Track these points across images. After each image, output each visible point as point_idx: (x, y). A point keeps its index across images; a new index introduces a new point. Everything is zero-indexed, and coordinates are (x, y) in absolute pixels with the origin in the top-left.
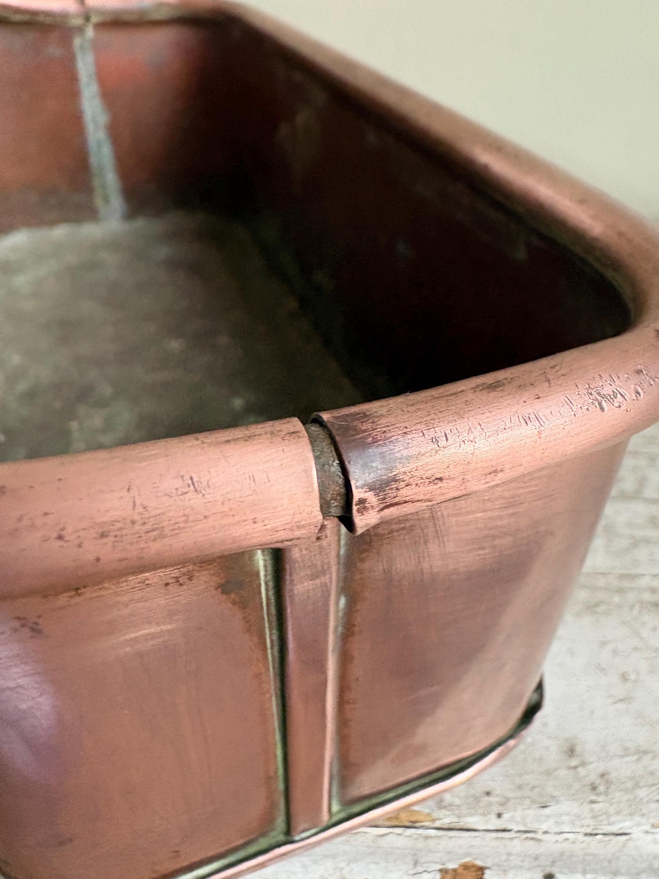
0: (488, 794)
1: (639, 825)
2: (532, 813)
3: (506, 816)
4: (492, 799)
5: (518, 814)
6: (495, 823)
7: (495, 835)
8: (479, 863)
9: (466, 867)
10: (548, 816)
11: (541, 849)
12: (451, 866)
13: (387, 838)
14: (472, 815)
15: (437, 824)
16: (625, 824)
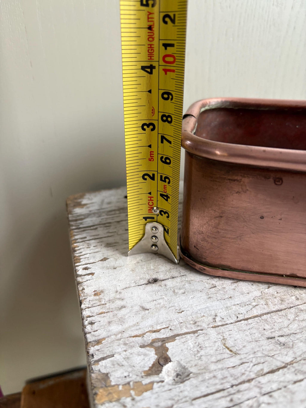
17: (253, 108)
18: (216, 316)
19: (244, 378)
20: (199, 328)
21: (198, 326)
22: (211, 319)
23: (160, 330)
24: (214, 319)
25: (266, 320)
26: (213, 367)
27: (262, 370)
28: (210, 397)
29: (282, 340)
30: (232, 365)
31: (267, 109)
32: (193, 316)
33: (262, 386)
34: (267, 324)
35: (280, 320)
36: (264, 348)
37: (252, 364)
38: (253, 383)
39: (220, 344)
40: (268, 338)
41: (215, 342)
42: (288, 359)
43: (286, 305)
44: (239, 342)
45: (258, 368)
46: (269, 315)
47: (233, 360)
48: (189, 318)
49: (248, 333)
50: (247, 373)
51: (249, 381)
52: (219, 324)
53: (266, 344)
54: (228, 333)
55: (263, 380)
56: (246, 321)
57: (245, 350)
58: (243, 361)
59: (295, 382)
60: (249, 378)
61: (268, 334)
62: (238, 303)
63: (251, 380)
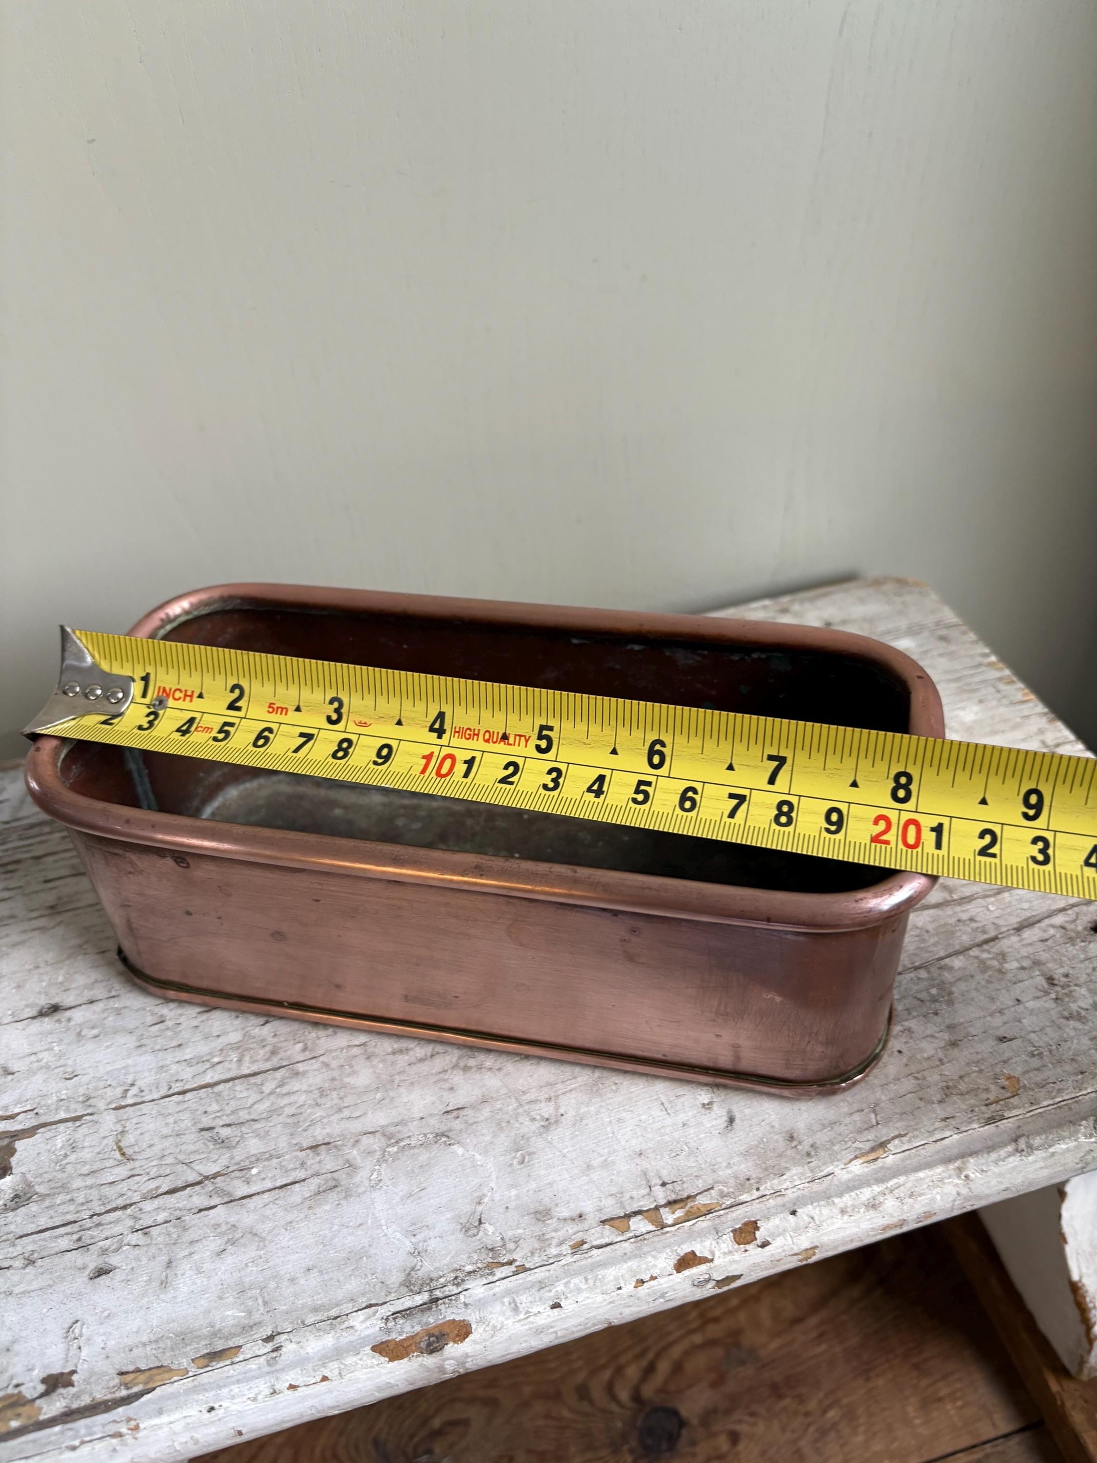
0: (748, 1179)
1: (837, 1166)
2: (776, 1181)
3: (761, 1188)
4: (752, 1181)
5: (768, 1185)
6: (756, 1194)
7: (757, 1201)
8: (752, 1219)
9: (746, 1224)
10: (786, 1180)
11: (786, 1199)
12: (737, 1227)
13: (697, 1225)
14: (741, 1195)
15: (723, 1206)
16: (830, 1169)
18: (132, 1085)
19: (120, 1202)
20: (89, 1111)
21: (90, 1106)
22: (119, 1091)
23: (19, 1114)
24: (126, 1091)
25: (219, 1094)
26: (78, 1183)
27: (158, 1188)
28: (47, 1234)
29: (225, 1132)
30: (111, 1179)
32: (90, 1086)
33: (142, 1216)
34: (217, 1102)
35: (245, 1094)
36: (184, 1148)
37: (147, 1178)
38: (129, 1211)
39: (110, 1141)
40: (202, 1130)
41: (104, 1138)
42: (213, 1169)
43: (275, 1062)
44: (147, 1137)
45: (152, 1185)
46: (231, 1084)
47: (117, 1170)
48: (81, 1091)
49: (171, 1120)
50: (130, 1193)
51: (125, 1207)
52: (130, 1101)
53: (192, 1142)
54: (134, 1121)
55: (148, 1206)
56: (180, 1097)
57: (149, 1153)
58: (134, 1173)
59: (201, 1210)
60: (128, 1202)
61: (206, 1122)
62: (187, 1057)
63: (131, 1205)
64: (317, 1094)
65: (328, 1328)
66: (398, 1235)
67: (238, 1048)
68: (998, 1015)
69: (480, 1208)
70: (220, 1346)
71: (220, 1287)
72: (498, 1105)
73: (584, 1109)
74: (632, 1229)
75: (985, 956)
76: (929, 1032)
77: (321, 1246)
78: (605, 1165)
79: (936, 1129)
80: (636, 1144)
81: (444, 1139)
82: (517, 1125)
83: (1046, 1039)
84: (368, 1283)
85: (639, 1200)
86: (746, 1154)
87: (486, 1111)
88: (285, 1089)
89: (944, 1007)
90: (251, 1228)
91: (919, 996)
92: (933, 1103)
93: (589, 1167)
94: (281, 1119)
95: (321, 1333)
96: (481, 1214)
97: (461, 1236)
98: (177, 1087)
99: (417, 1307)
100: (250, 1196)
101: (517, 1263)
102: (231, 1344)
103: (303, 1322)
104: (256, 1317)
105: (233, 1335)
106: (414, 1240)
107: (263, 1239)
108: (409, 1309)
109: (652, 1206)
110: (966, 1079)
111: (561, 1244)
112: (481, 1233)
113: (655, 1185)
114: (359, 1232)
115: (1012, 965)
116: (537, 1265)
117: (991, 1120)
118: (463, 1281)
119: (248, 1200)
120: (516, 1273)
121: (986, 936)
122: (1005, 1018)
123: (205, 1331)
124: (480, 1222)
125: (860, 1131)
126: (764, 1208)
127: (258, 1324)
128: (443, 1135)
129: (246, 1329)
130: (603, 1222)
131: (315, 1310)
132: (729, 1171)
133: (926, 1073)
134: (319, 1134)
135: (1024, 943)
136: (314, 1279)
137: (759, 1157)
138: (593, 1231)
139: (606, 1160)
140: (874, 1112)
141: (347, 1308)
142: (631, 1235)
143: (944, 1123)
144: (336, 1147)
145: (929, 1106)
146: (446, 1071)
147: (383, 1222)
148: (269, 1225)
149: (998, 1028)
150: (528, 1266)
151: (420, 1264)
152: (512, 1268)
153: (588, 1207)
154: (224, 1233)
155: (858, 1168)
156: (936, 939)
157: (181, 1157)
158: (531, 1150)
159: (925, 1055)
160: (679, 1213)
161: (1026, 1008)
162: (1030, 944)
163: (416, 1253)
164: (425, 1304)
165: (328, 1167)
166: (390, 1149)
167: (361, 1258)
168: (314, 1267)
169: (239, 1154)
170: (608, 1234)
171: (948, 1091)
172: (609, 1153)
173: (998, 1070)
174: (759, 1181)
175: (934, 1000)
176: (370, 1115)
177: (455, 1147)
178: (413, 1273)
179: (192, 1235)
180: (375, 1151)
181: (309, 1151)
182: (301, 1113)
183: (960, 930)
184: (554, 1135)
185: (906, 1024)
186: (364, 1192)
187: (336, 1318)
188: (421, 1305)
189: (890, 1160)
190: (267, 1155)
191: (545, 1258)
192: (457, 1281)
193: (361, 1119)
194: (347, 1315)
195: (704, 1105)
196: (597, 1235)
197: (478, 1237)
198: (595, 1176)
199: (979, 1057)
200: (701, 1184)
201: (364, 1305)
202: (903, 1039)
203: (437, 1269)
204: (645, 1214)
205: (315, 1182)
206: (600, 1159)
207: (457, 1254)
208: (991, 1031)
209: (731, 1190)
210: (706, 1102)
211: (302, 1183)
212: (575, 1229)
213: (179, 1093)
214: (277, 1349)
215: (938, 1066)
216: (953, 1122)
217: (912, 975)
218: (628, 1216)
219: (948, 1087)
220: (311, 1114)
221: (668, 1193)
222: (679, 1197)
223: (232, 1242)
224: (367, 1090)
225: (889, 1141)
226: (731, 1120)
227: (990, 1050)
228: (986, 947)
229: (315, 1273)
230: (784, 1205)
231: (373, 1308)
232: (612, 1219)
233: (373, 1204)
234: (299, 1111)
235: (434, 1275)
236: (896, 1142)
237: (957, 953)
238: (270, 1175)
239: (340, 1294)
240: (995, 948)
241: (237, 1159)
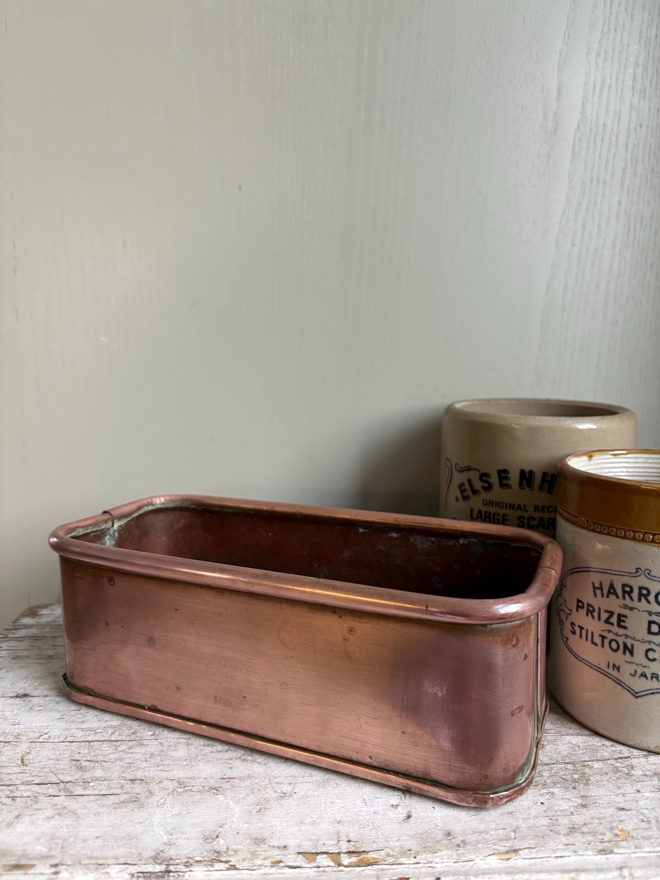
0: (410, 850)
1: (478, 857)
2: (429, 855)
3: (418, 857)
4: (412, 852)
5: (424, 856)
6: (413, 860)
7: (412, 865)
8: (407, 877)
10: (437, 856)
11: (435, 870)
13: (365, 871)
14: (402, 858)
15: (386, 863)
16: (472, 857)
17: (217, 509)
18: (46, 734)
19: (8, 783)
20: (16, 740)
21: (18, 738)
22: (38, 735)
24: (41, 736)
25: (91, 746)
27: (32, 781)
29: (84, 764)
30: (9, 772)
31: (231, 511)
32: (23, 730)
33: (16, 792)
34: (89, 749)
35: (107, 749)
36: (57, 766)
37: (29, 775)
38: (10, 788)
39: (19, 756)
40: (72, 760)
41: (17, 753)
42: (69, 779)
43: (133, 737)
44: (40, 758)
45: (30, 779)
46: (101, 743)
47: (15, 769)
48: (17, 731)
49: (58, 753)
50: (16, 780)
51: (9, 786)
52: (40, 740)
53: (64, 764)
54: (38, 749)
55: (22, 788)
56: (70, 743)
57: (37, 765)
58: (23, 771)
59: (50, 796)
60: (12, 784)
61: (77, 757)
62: (83, 727)
63: (12, 785)
64: (148, 756)
65: (93, 869)
66: (161, 833)
67: (114, 728)
68: (621, 796)
69: (220, 830)
70: (23, 862)
71: (41, 833)
72: (256, 781)
73: (311, 793)
74: (317, 861)
75: (619, 765)
76: (567, 797)
77: (111, 828)
78: (313, 823)
79: (558, 849)
80: (338, 817)
81: (214, 791)
82: (264, 792)
83: (654, 814)
84: (130, 852)
85: (328, 846)
86: (413, 837)
87: (248, 782)
88: (132, 750)
89: (581, 785)
90: (75, 810)
91: (564, 777)
92: (560, 834)
93: (302, 822)
94: (121, 763)
95: (88, 871)
96: (219, 833)
97: (201, 841)
98: (71, 739)
99: (155, 873)
100: (82, 795)
101: (231, 863)
102: (31, 863)
103: (80, 863)
104: (53, 853)
105: (34, 858)
106: (170, 837)
107: (78, 817)
108: (150, 872)
109: (337, 851)
110: (589, 826)
111: (265, 859)
112: (215, 843)
113: (343, 840)
114: (138, 826)
115: (637, 772)
116: (244, 868)
117: (602, 852)
118: (191, 865)
119: (80, 797)
120: (228, 869)
121: (621, 755)
122: (626, 799)
123: (19, 853)
124: (217, 837)
125: (501, 840)
126: (417, 872)
127: (52, 857)
128: (215, 789)
129: (43, 857)
130: (299, 853)
131: (91, 858)
132: (397, 843)
133: (559, 818)
134: (140, 774)
135: (649, 762)
136: (99, 843)
137: (422, 840)
138: (290, 856)
139: (314, 821)
140: (514, 831)
141: (110, 861)
142: (316, 865)
143: (565, 847)
144: (146, 782)
145: (556, 836)
146: (232, 759)
147: (155, 824)
148: (85, 811)
149: (619, 803)
150: (238, 866)
151: (168, 850)
152: (227, 866)
153: (292, 843)
154: (57, 809)
155: (494, 862)
156: (584, 751)
157: (53, 770)
158: (267, 806)
159: (561, 808)
160: (354, 859)
161: (643, 796)
162: (654, 764)
163: (169, 843)
164: (161, 872)
165: (136, 791)
166: (178, 790)
167: (133, 839)
168: (101, 837)
169: (87, 776)
170: (300, 861)
171: (573, 830)
172: (318, 818)
173: (614, 825)
174: (417, 853)
175: (575, 781)
176: (175, 771)
177: (220, 796)
178: (161, 854)
179: (39, 806)
180: (169, 789)
181: (129, 781)
182: (134, 763)
183: (603, 750)
184: (285, 802)
185: (551, 790)
186: (151, 807)
187: (101, 865)
188: (158, 872)
189: (517, 861)
190: (104, 778)
191: (251, 865)
192: (187, 865)
193: (168, 772)
194: (109, 865)
195: (392, 805)
196: (292, 860)
197: (212, 844)
198: (303, 828)
199: (602, 816)
200: (375, 846)
201: (122, 862)
202: (547, 797)
203: (177, 855)
204: (330, 855)
205: (124, 797)
206: (311, 820)
207: (194, 850)
208: (614, 804)
209: (395, 854)
210: (394, 804)
211: (116, 796)
212: (278, 853)
213: (69, 742)
214: (56, 873)
215: (569, 815)
216: (573, 848)
217: (562, 766)
218: (318, 854)
219: (573, 828)
220: (140, 764)
221: (350, 846)
222: (357, 850)
223: (59, 814)
224: (179, 759)
225: (521, 850)
226: (409, 817)
227: (612, 814)
228: (620, 760)
229: (100, 840)
230: (432, 873)
231: (127, 866)
232: (306, 853)
233: (154, 814)
234: (133, 762)
235: (174, 857)
236: (527, 851)
237: (598, 760)
238: (99, 788)
239: (110, 853)
240: (627, 762)
241: (85, 777)
